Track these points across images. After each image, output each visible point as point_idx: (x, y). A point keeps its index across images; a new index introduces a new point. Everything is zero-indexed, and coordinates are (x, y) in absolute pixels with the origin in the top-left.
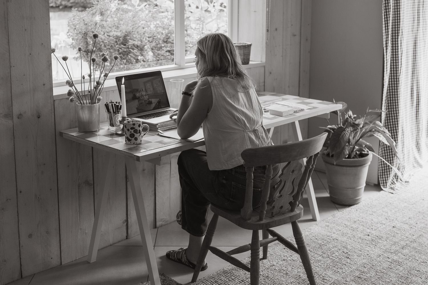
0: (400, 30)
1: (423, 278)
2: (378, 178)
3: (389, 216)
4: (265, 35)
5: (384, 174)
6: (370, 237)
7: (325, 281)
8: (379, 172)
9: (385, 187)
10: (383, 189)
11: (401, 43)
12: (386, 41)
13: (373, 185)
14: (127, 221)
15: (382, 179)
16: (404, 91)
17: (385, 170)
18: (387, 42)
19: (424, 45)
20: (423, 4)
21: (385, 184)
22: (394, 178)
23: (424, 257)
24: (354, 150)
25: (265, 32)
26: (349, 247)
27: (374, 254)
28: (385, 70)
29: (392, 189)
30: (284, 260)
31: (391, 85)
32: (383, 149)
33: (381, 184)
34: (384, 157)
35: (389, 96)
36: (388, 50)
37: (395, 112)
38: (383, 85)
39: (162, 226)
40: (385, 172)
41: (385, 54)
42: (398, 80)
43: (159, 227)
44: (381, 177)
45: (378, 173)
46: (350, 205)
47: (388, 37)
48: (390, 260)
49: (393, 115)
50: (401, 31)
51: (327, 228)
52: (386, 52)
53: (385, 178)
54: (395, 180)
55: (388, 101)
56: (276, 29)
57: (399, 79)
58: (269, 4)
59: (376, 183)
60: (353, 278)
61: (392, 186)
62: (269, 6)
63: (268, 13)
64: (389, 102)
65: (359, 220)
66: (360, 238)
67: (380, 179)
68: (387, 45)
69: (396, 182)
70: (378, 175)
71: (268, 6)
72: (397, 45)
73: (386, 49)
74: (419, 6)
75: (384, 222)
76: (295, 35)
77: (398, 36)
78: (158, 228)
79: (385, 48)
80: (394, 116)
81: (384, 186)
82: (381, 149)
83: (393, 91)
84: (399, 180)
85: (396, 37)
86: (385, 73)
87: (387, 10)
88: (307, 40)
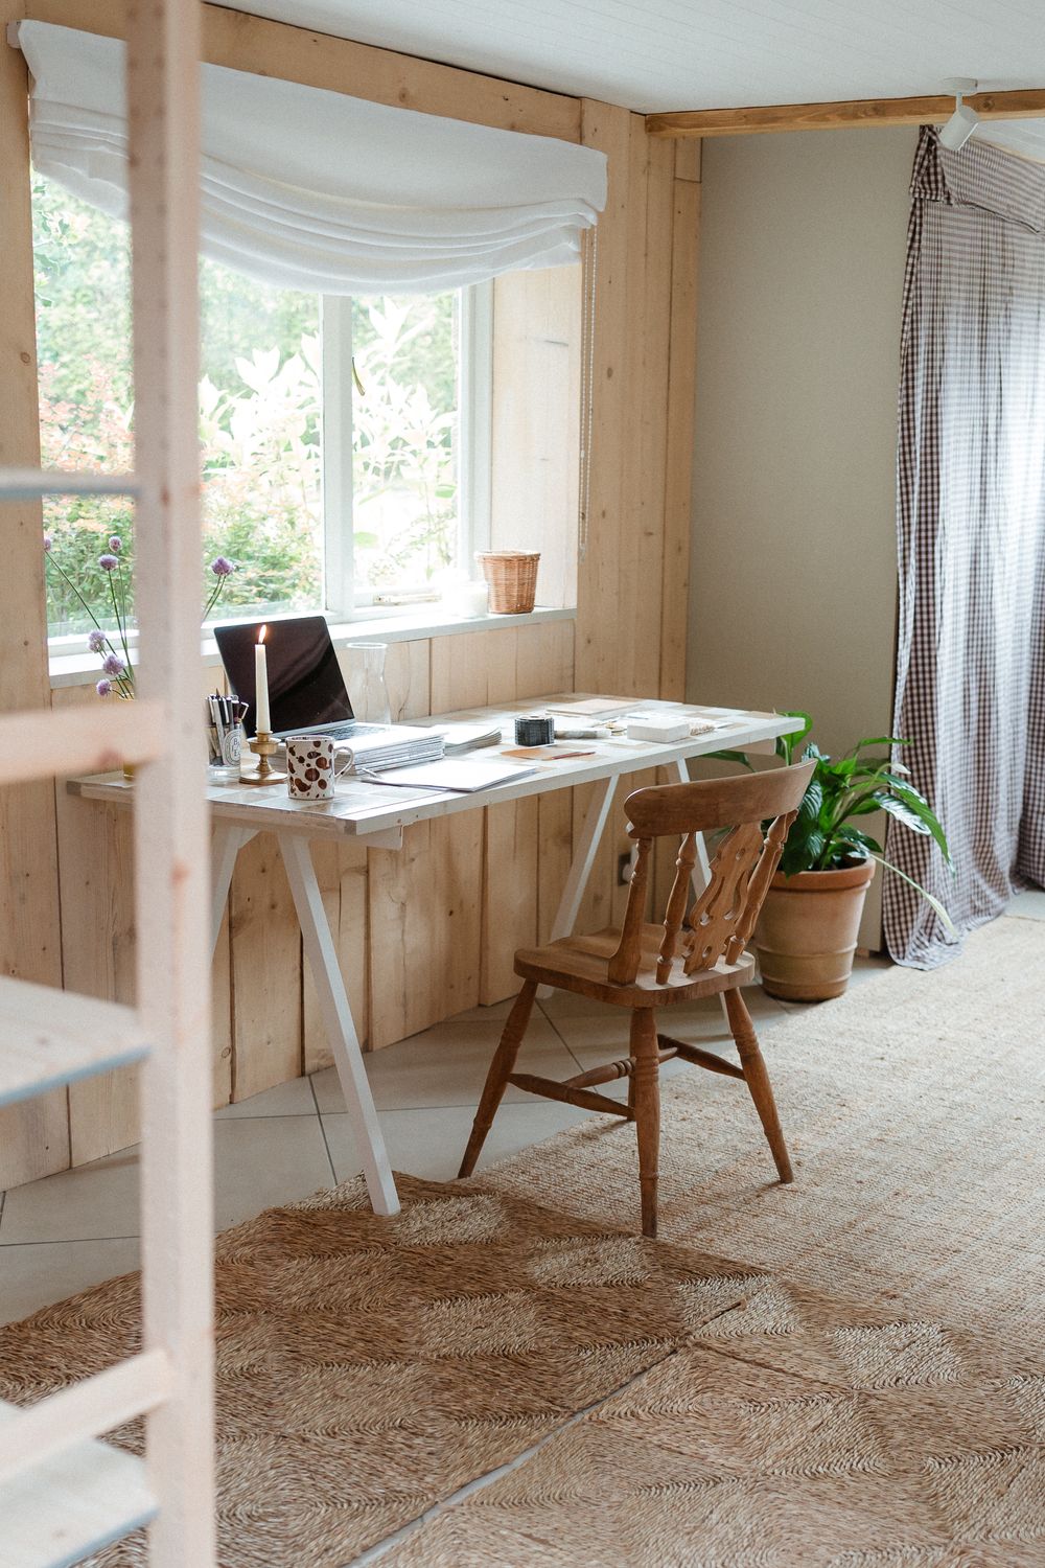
0: (938, 522)
1: (1032, 1132)
2: (883, 933)
3: (925, 1018)
4: (575, 530)
5: (896, 921)
6: (885, 1063)
7: (800, 1152)
8: (885, 916)
9: (901, 955)
10: (897, 961)
11: (941, 559)
12: (904, 550)
13: (867, 954)
14: (232, 1049)
15: (892, 936)
16: (948, 696)
17: (899, 910)
18: (907, 553)
19: (1001, 570)
20: (997, 454)
21: (901, 949)
22: (922, 931)
23: (1025, 1092)
24: (829, 851)
25: (577, 520)
26: (839, 1084)
27: (905, 1095)
28: (901, 631)
29: (918, 960)
30: (684, 1120)
31: (914, 677)
32: (895, 854)
33: (890, 950)
34: (903, 867)
35: (909, 707)
36: (908, 576)
37: (926, 750)
38: (896, 674)
39: (318, 1071)
40: (899, 917)
41: (901, 586)
42: (933, 661)
43: (313, 1073)
44: (891, 929)
45: (882, 920)
46: (819, 1001)
47: (909, 540)
48: (947, 1103)
49: (920, 759)
50: (941, 525)
51: (772, 1050)
52: (905, 581)
53: (901, 931)
54: (924, 939)
55: (907, 719)
56: (604, 514)
57: (935, 657)
58: (586, 439)
59: (877, 948)
60: (866, 1143)
61: (919, 953)
62: (586, 445)
63: (585, 463)
64: (910, 722)
65: (850, 1030)
66: (863, 1065)
67: (887, 936)
68: (907, 561)
69: (927, 943)
70: (883, 926)
71: (584, 445)
72: (930, 564)
73: (905, 573)
74: (984, 458)
75: (916, 1031)
76: (651, 534)
77: (933, 537)
78: (309, 1075)
79: (901, 571)
80: (924, 762)
81: (898, 953)
82: (890, 853)
83: (921, 691)
84: (935, 939)
85: (930, 541)
86: (901, 639)
87: (908, 465)
88: (680, 549)
